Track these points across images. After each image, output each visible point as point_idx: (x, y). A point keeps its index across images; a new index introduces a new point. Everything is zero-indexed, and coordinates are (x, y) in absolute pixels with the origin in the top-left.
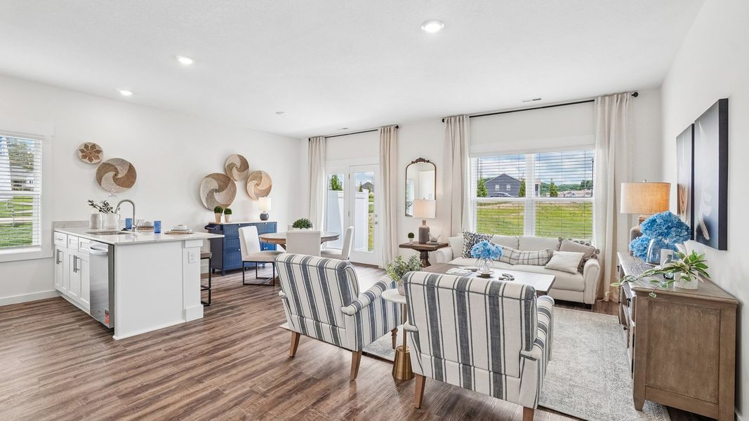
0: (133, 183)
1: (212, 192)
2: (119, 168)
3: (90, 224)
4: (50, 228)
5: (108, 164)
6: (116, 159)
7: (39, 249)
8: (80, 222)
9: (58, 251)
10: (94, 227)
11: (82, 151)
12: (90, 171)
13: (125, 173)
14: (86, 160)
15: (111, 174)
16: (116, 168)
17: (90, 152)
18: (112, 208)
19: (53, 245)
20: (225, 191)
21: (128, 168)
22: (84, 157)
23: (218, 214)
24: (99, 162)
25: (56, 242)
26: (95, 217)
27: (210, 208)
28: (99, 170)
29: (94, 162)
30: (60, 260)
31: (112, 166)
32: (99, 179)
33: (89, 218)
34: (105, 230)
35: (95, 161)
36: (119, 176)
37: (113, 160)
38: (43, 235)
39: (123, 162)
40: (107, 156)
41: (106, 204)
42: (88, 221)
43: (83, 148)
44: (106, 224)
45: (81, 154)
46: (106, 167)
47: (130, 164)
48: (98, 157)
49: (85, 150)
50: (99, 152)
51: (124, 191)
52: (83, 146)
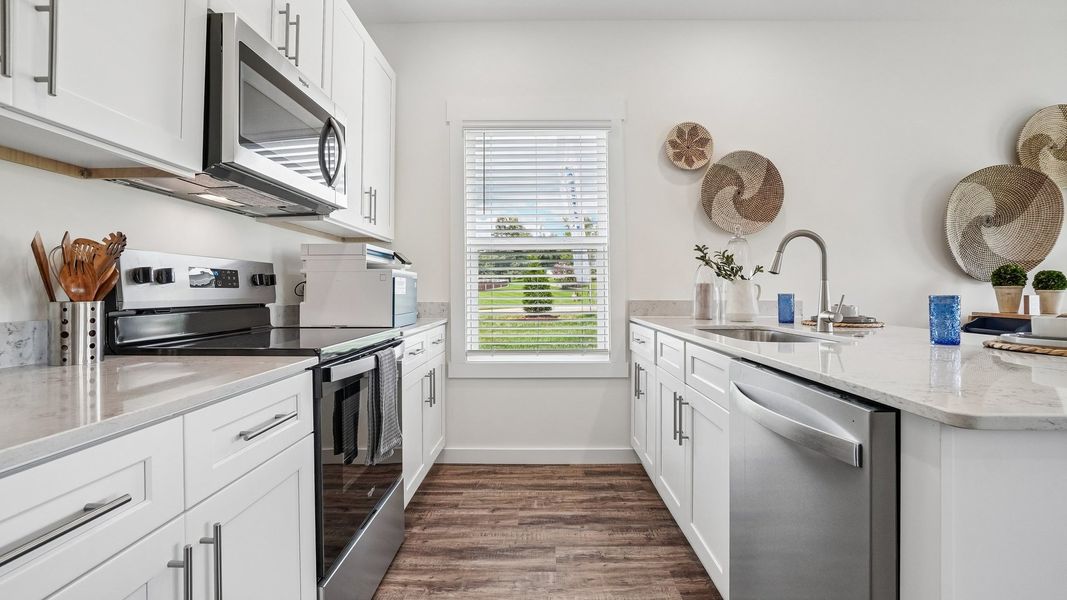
0: (777, 208)
1: (976, 225)
2: (744, 175)
3: (696, 310)
4: (622, 314)
5: (723, 167)
6: (741, 153)
7: (606, 359)
8: (674, 303)
9: (638, 368)
10: (704, 316)
11: (673, 144)
12: (688, 189)
13: (758, 186)
14: (682, 164)
16: (739, 177)
17: (688, 143)
18: (741, 268)
19: (629, 352)
20: (1017, 224)
21: (764, 172)
22: (678, 156)
23: (1009, 290)
24: (707, 164)
25: (634, 346)
26: (704, 290)
27: (976, 272)
28: (706, 182)
29: (695, 166)
30: (642, 388)
31: (732, 171)
32: (707, 205)
33: (691, 295)
34: (725, 323)
35: (698, 164)
36: (746, 195)
37: (733, 155)
38: (612, 330)
39: (752, 159)
40: (721, 148)
41: (729, 260)
42: (691, 302)
43: (675, 137)
44: (731, 309)
45: (671, 151)
46: (720, 177)
47: (768, 161)
48: (702, 155)
49: (678, 141)
50: (705, 141)
51: (758, 229)
52: (675, 133)
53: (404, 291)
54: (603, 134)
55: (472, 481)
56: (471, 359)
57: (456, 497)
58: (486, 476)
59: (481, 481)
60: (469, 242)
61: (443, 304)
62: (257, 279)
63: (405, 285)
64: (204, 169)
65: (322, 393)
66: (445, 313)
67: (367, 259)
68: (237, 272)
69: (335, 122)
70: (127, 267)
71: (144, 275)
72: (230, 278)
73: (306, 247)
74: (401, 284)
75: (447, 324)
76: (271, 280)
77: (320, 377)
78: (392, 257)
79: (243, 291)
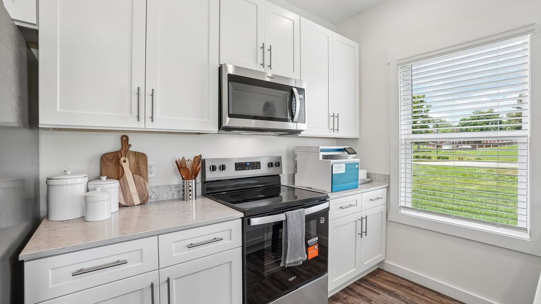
7: (526, 236)
53: (344, 172)
54: (527, 38)
55: (392, 289)
56: (403, 211)
57: (374, 295)
58: (404, 289)
59: (398, 291)
60: (403, 137)
61: (386, 175)
62: (270, 165)
63: (344, 168)
64: (219, 129)
65: (246, 230)
66: (387, 181)
67: (322, 154)
68: (260, 162)
69: (295, 90)
70: (208, 165)
71: (213, 168)
72: (256, 165)
73: (297, 147)
74: (339, 168)
75: (388, 188)
76: (278, 164)
77: (246, 222)
78: (344, 150)
79: (264, 171)
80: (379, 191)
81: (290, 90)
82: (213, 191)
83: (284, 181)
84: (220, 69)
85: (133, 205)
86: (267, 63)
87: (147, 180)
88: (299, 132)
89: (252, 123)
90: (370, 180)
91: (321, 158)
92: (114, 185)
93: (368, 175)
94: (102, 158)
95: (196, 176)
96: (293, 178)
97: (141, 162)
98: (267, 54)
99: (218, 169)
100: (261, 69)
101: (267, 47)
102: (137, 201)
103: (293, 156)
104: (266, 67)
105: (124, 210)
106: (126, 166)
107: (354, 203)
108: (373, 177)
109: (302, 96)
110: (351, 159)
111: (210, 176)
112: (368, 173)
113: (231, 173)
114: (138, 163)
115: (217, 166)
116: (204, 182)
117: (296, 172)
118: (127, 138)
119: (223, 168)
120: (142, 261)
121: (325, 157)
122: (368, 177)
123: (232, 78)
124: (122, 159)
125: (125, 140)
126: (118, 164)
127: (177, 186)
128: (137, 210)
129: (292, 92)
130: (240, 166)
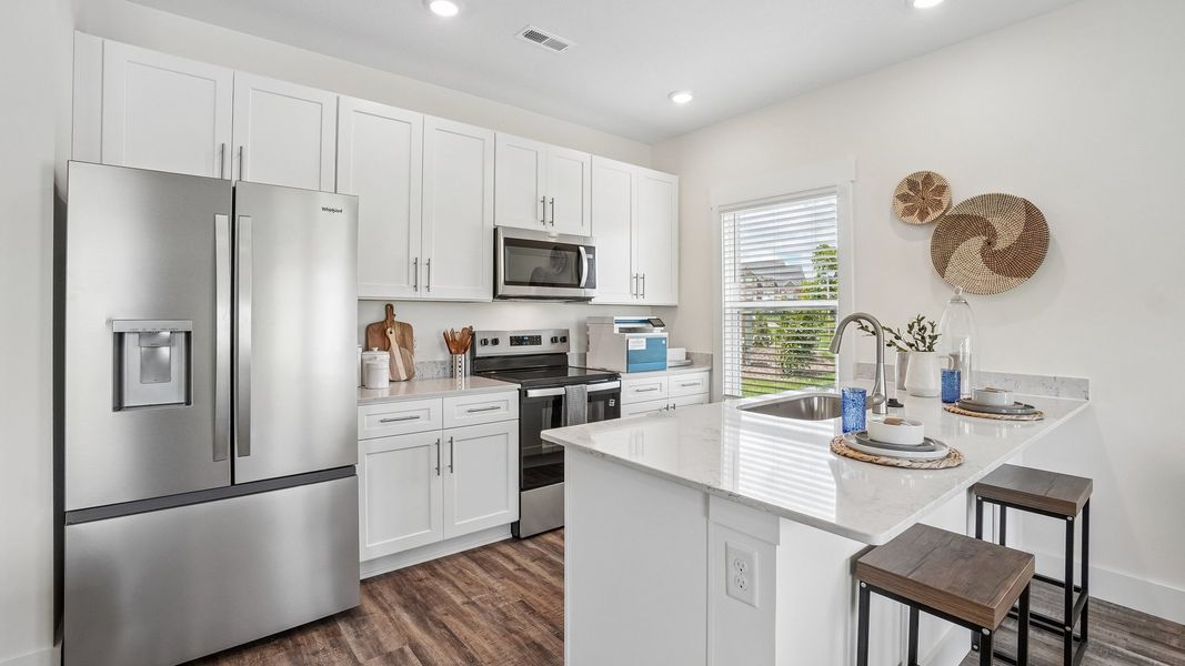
0: (1040, 259)
2: (997, 222)
5: (963, 217)
6: (983, 198)
11: (904, 198)
12: (920, 242)
13: (1017, 231)
14: (915, 218)
15: (976, 243)
16: (989, 224)
17: (920, 194)
21: (1022, 217)
22: (909, 211)
24: (940, 216)
28: (937, 236)
29: (929, 219)
31: (977, 218)
32: (941, 263)
35: (933, 215)
36: (1001, 245)
37: (973, 201)
39: (1003, 202)
40: (961, 191)
43: (906, 190)
45: (901, 207)
46: (958, 227)
47: (1025, 202)
48: (939, 204)
49: (911, 193)
50: (942, 189)
51: (1011, 287)
52: (906, 186)
53: (644, 348)
54: (834, 200)
60: (728, 305)
61: (708, 355)
62: (554, 340)
63: (645, 343)
64: (494, 297)
65: (523, 401)
66: (710, 363)
67: (617, 326)
68: (540, 337)
69: (582, 249)
70: (478, 338)
71: (485, 342)
72: (536, 340)
73: (590, 318)
74: (637, 343)
75: (711, 371)
76: (564, 339)
77: (523, 394)
78: (648, 321)
79: (546, 347)
80: (697, 375)
81: (576, 249)
82: (486, 369)
83: (573, 361)
84: (495, 231)
85: (400, 381)
86: (549, 218)
87: (412, 353)
88: (590, 299)
89: (533, 291)
90: (690, 361)
91: (616, 331)
92: (385, 356)
93: (688, 356)
94: (368, 328)
95: (465, 350)
96: (583, 358)
97: (406, 334)
98: (549, 207)
99: (490, 343)
100: (541, 228)
101: (548, 200)
102: (404, 377)
103: (584, 329)
104: (547, 223)
105: (393, 384)
106: (392, 338)
107: (658, 386)
108: (694, 358)
109: (591, 256)
110: (657, 332)
111: (481, 351)
112: (687, 353)
113: (505, 349)
114: (403, 335)
115: (490, 340)
116: (474, 359)
117: (588, 350)
118: (392, 307)
119: (495, 342)
120: (429, 419)
121: (623, 330)
122: (687, 358)
123: (508, 242)
124: (389, 330)
125: (389, 308)
126: (384, 335)
127: (443, 363)
128: (404, 385)
129: (579, 253)
130: (517, 341)
